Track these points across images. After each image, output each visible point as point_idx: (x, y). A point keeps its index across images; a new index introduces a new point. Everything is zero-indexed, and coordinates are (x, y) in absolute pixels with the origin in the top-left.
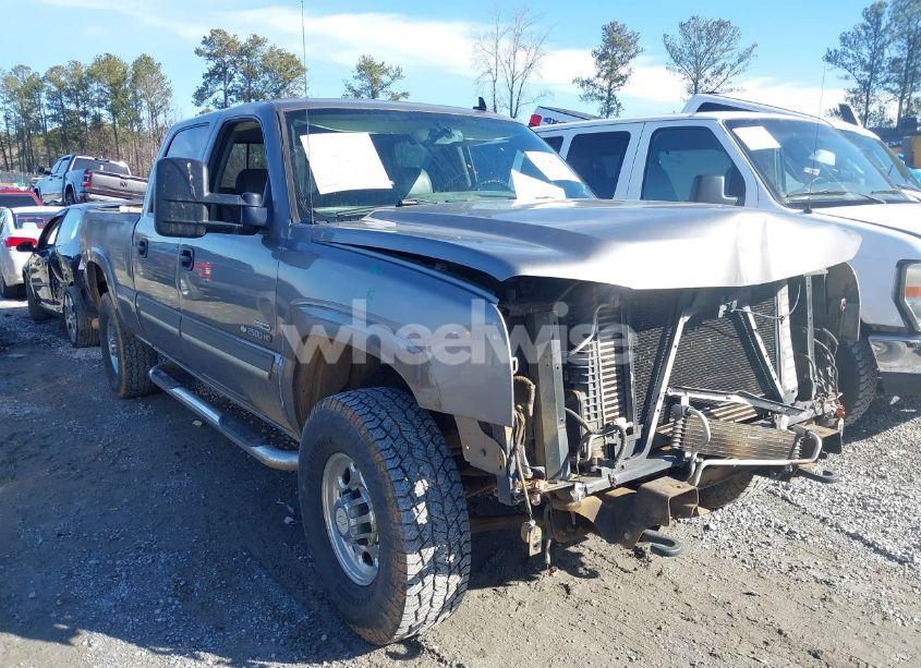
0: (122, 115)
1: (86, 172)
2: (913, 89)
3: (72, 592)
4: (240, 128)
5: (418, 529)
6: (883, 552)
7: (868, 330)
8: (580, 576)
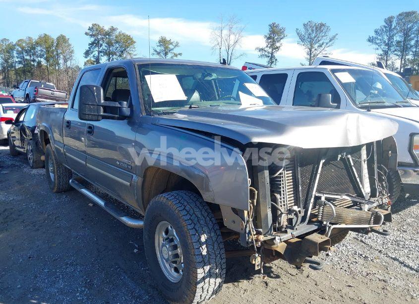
0: (51, 61)
1: (36, 88)
2: (407, 55)
3: (38, 285)
4: (115, 71)
5: (203, 257)
6: (408, 267)
7: (401, 165)
8: (272, 277)
